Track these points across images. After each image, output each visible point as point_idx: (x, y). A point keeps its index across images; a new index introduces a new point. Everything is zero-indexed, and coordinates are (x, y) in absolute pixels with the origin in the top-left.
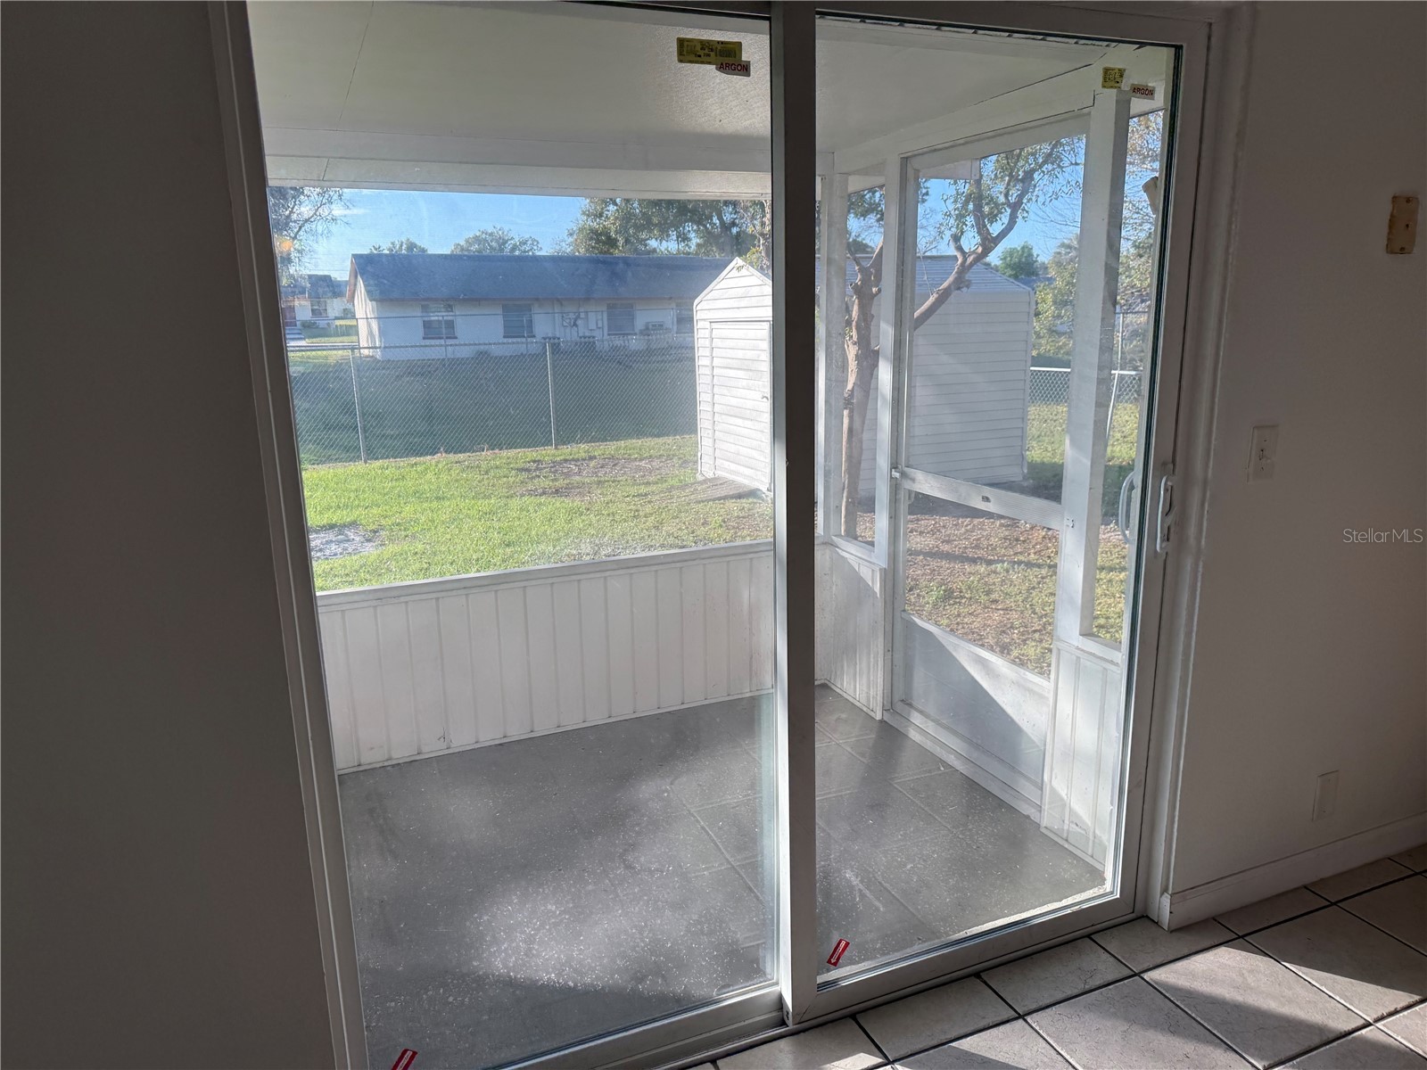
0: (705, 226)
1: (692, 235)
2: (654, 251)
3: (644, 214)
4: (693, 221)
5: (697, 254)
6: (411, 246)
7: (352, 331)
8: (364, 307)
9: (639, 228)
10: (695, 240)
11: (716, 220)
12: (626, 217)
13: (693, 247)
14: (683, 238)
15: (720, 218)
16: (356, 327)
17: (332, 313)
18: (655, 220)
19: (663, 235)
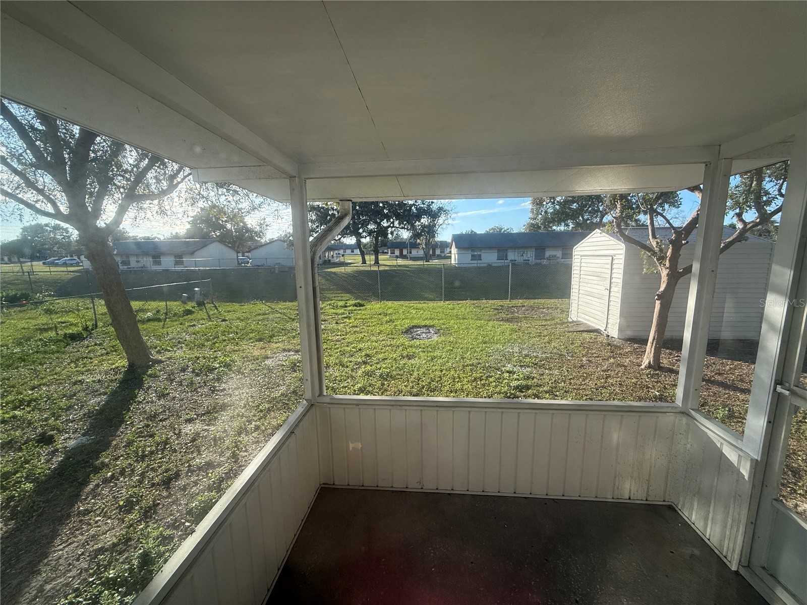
0: (576, 221)
1: (571, 224)
2: (555, 230)
3: (552, 217)
4: (571, 219)
5: (572, 230)
6: (472, 231)
9: (550, 222)
10: (571, 226)
11: (581, 218)
12: (545, 219)
13: (570, 228)
14: (567, 225)
15: (583, 218)
16: (451, 256)
17: (446, 252)
18: (556, 220)
19: (559, 224)
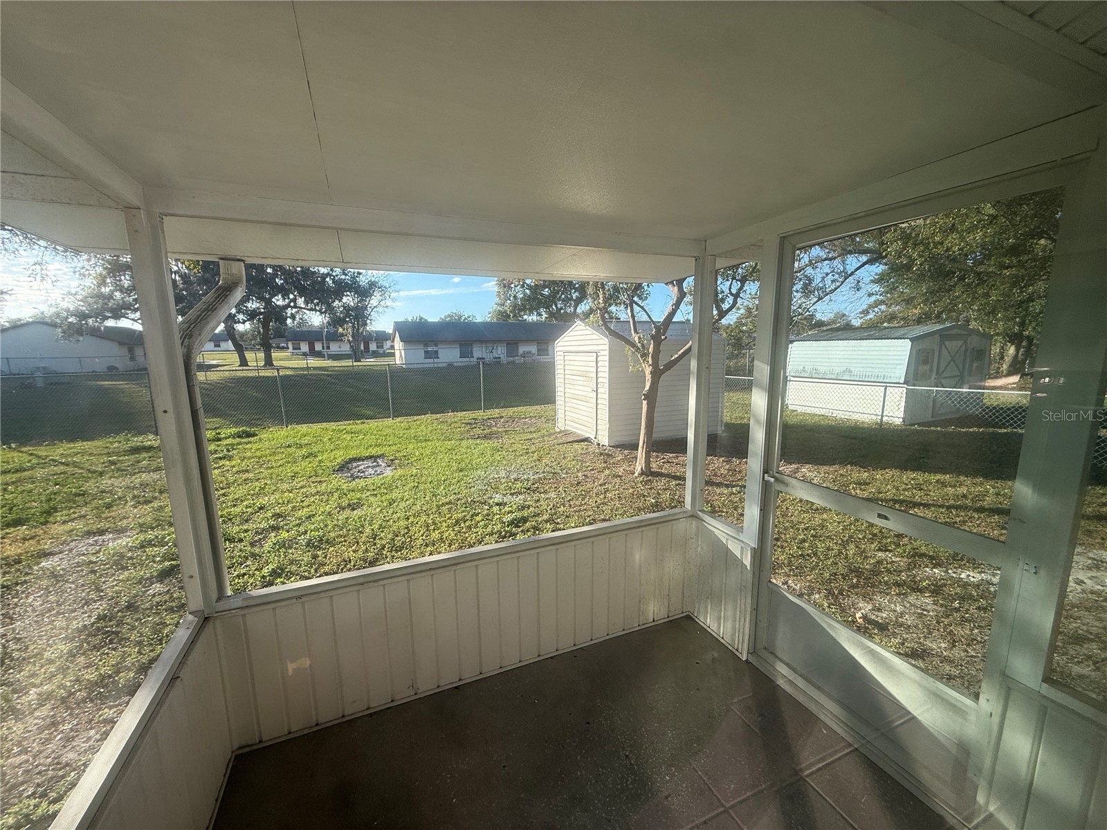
0: (549, 309)
1: (543, 313)
2: (526, 320)
3: (522, 304)
4: (544, 308)
6: (421, 318)
7: (393, 355)
8: (398, 344)
9: (520, 310)
10: (545, 316)
11: (554, 307)
12: (515, 306)
13: (544, 318)
14: (540, 314)
15: (556, 306)
16: (394, 353)
18: (528, 307)
19: (531, 312)
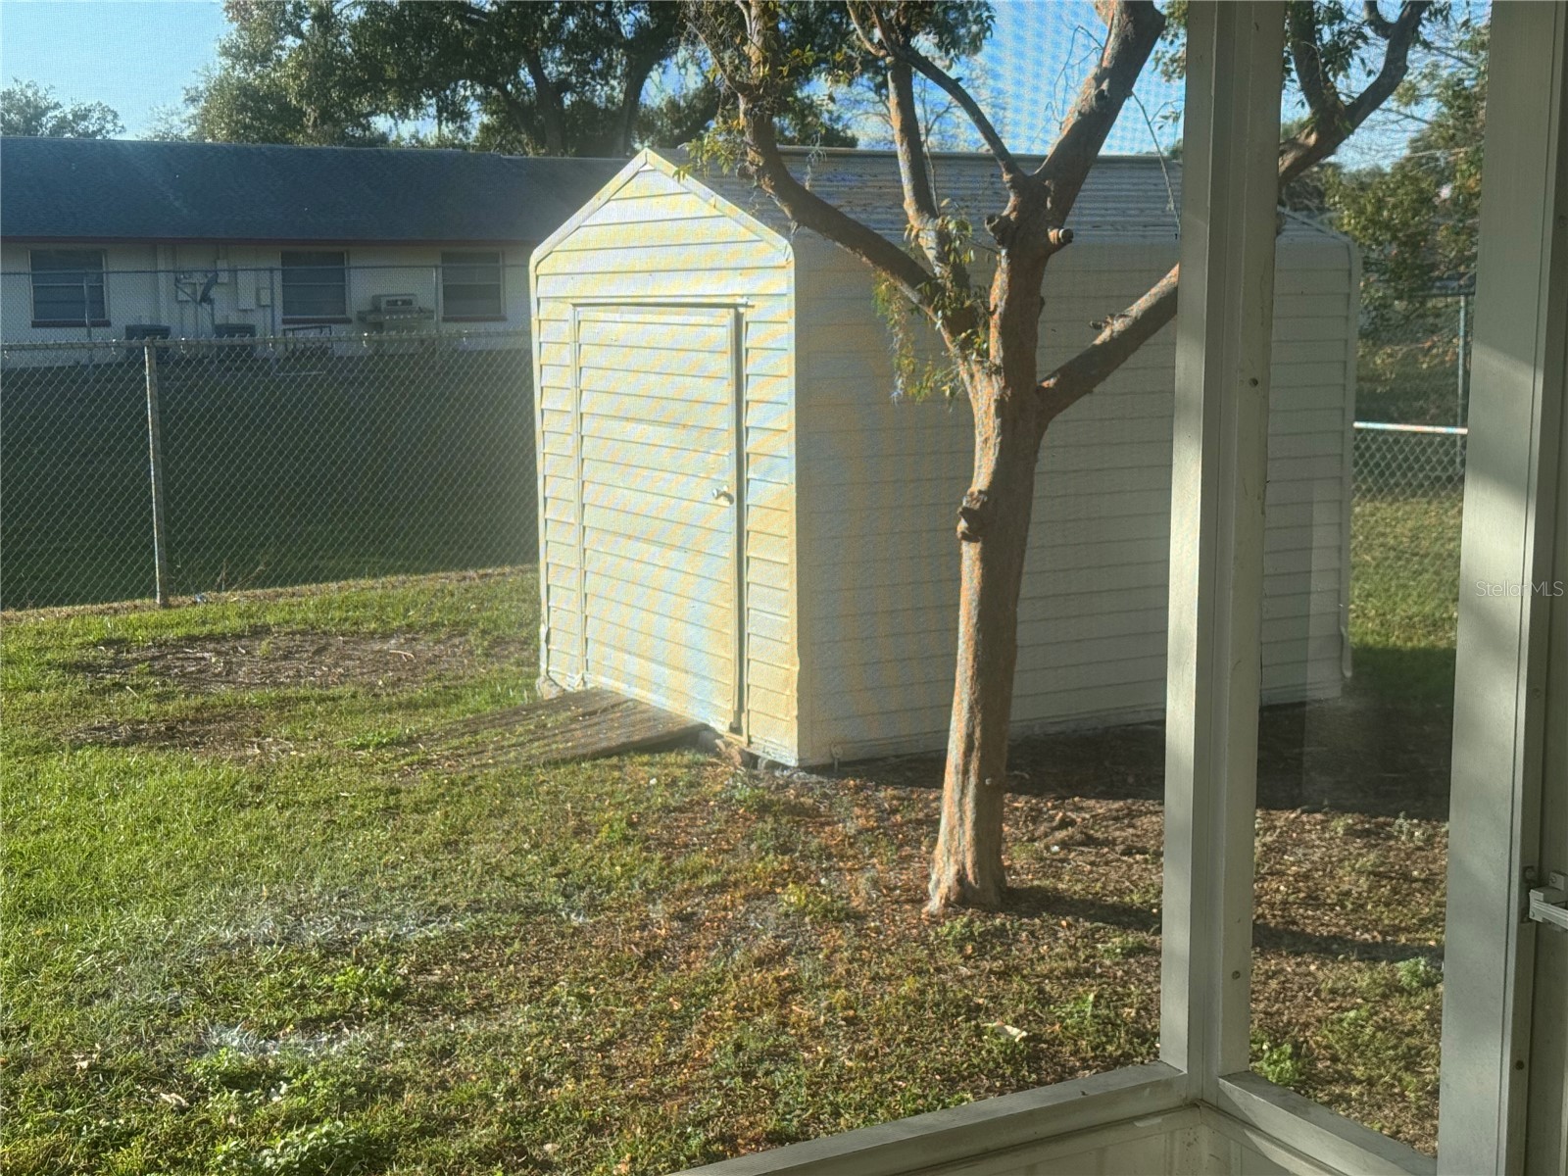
0: (502, 88)
1: (473, 106)
2: (383, 138)
3: (363, 57)
4: (475, 78)
5: (483, 147)
9: (354, 87)
10: (479, 118)
11: (525, 74)
12: (322, 66)
13: (475, 133)
14: (453, 112)
15: (537, 71)
18: (390, 73)
19: (407, 102)
